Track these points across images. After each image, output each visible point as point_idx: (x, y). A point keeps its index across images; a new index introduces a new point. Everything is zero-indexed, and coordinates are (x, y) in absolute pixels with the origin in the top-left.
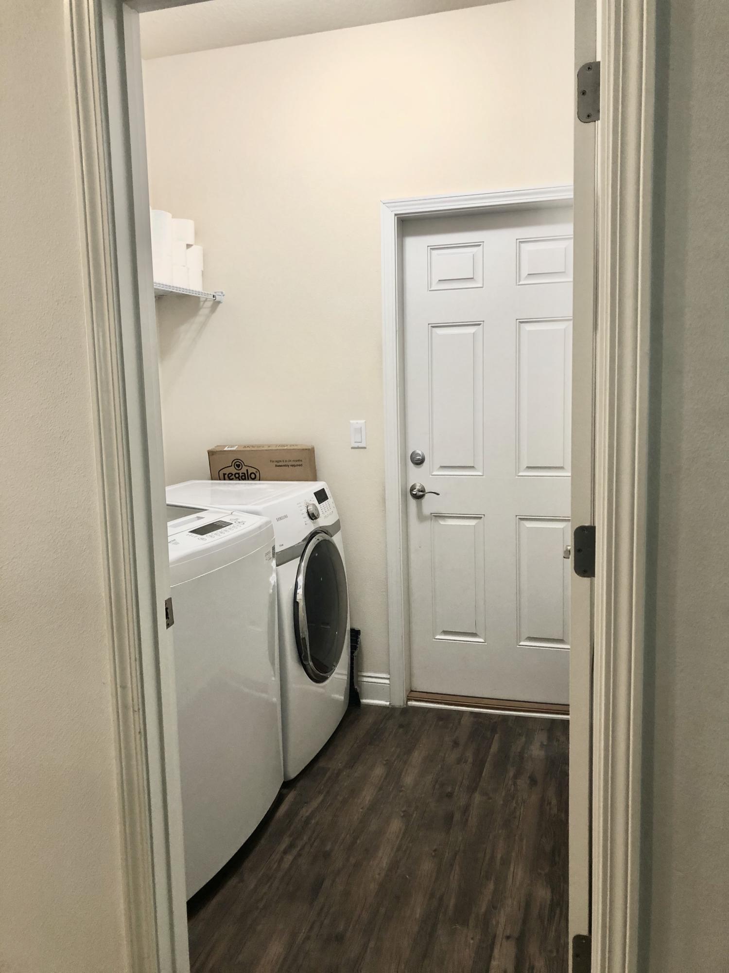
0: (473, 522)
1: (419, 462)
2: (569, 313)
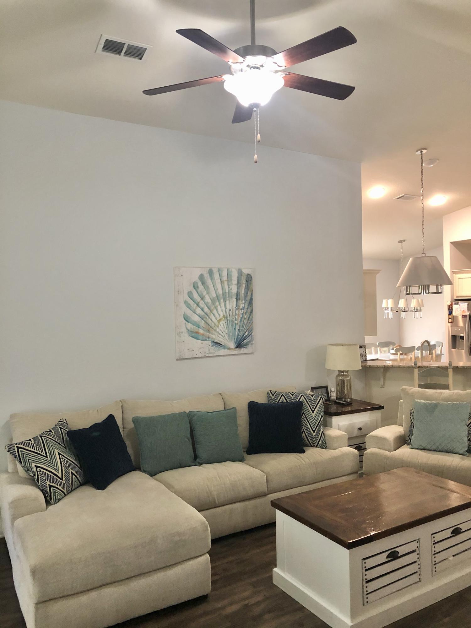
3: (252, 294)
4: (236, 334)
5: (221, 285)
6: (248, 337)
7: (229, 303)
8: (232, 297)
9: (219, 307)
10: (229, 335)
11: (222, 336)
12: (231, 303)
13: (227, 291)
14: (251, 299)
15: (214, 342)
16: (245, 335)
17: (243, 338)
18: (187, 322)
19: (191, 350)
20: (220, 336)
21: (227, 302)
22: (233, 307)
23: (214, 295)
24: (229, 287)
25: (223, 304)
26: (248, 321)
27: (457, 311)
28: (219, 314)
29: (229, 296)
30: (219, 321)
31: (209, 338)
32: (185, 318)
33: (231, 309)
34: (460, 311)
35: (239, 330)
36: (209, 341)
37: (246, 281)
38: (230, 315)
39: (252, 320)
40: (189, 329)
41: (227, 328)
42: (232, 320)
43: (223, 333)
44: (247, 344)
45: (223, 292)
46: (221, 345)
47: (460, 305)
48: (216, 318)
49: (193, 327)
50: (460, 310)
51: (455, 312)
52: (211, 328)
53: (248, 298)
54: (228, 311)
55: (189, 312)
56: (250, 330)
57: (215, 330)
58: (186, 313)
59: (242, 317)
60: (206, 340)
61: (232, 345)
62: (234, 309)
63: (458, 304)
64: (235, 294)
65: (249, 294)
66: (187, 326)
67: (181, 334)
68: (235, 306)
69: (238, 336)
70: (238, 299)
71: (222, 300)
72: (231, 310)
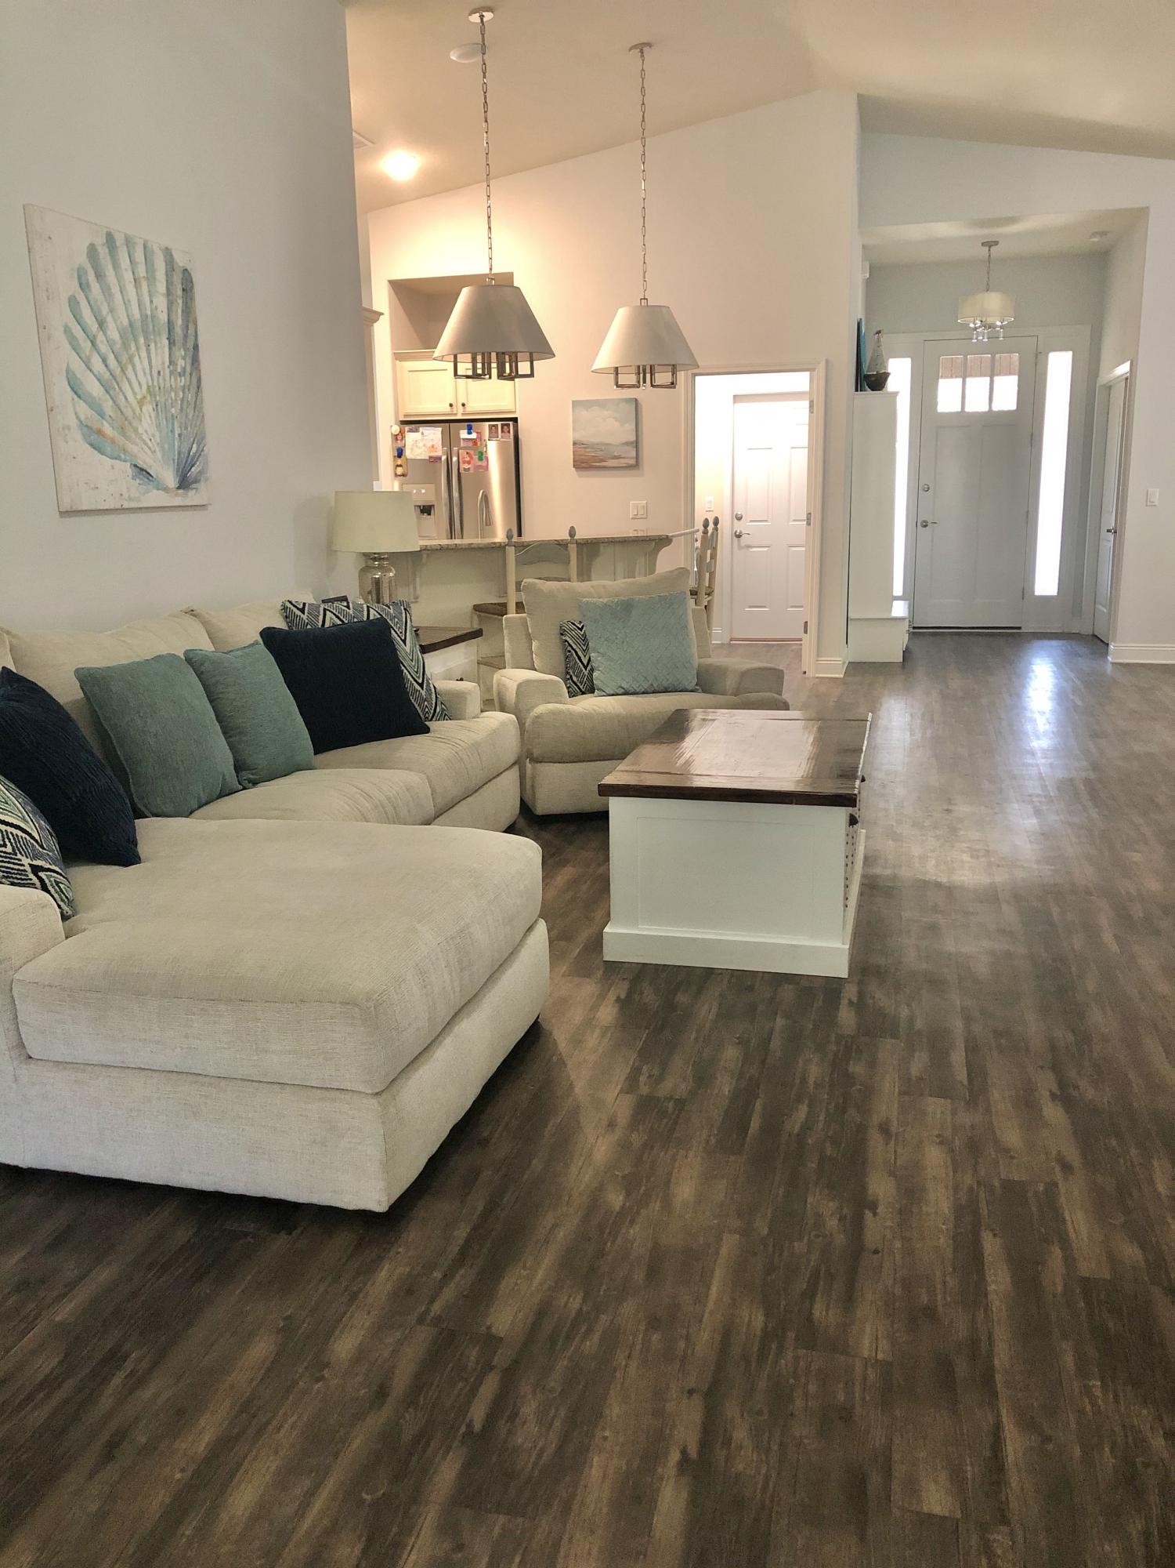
0: (765, 549)
1: (739, 518)
2: (806, 444)
3: (196, 332)
4: (176, 447)
5: (135, 290)
6: (197, 461)
7: (156, 349)
8: (160, 334)
9: (136, 359)
10: (163, 449)
11: (150, 448)
12: (159, 351)
13: (149, 313)
14: (196, 347)
15: (135, 466)
16: (191, 454)
17: (189, 462)
18: (75, 397)
19: (92, 486)
20: (145, 447)
21: (152, 346)
22: (163, 363)
23: (126, 322)
24: (151, 302)
25: (144, 354)
26: (194, 412)
27: (417, 446)
28: (139, 383)
29: (154, 330)
30: (141, 403)
31: (125, 451)
32: (72, 383)
33: (160, 369)
34: (423, 448)
35: (180, 435)
36: (125, 461)
37: (183, 290)
38: (160, 388)
39: (201, 408)
40: (82, 418)
41: (158, 426)
42: (165, 404)
43: (151, 440)
44: (196, 481)
45: (141, 316)
46: (150, 478)
47: (423, 434)
48: (135, 394)
49: (90, 412)
50: (424, 445)
51: (412, 449)
52: (126, 422)
53: (190, 344)
54: (155, 374)
55: (78, 366)
56: (200, 439)
57: (136, 430)
58: (71, 367)
59: (183, 398)
60: (118, 458)
61: (170, 478)
62: (167, 371)
63: (417, 431)
64: (164, 323)
65: (191, 331)
66: (78, 409)
67: (66, 431)
68: (167, 363)
69: (179, 453)
70: (172, 343)
71: (142, 340)
72: (162, 373)
